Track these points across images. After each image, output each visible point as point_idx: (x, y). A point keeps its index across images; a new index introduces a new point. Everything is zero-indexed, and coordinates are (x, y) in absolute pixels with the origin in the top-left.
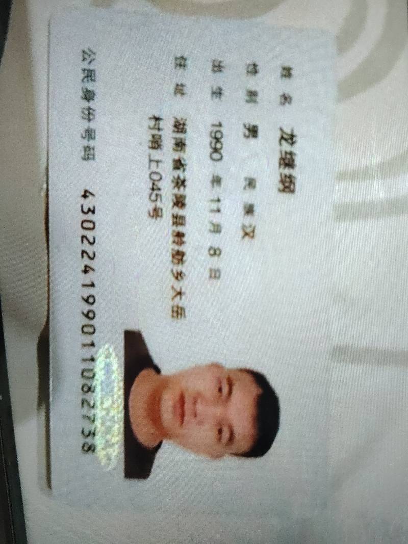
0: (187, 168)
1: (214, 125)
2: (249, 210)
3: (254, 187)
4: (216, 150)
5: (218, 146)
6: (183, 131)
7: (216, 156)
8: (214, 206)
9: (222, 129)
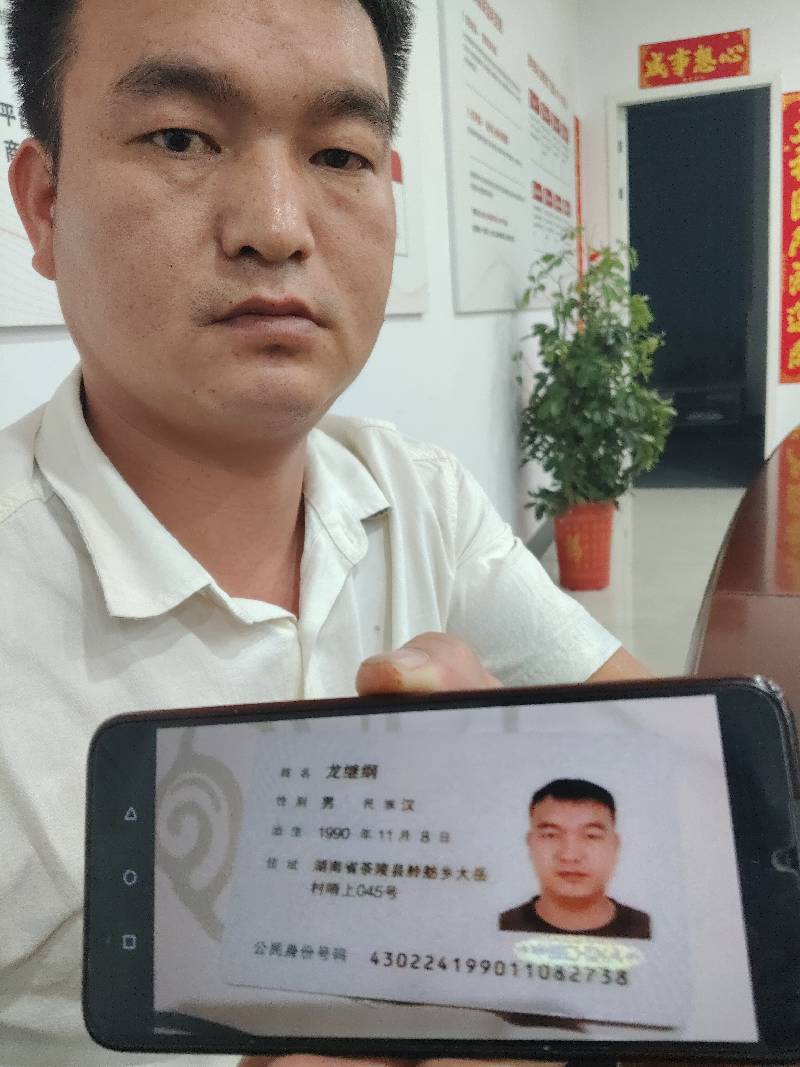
0: (354, 861)
1: (322, 836)
2: (390, 804)
3: (372, 800)
4: (341, 834)
5: (338, 832)
6: (324, 863)
7: (345, 833)
8: (386, 836)
9: (325, 828)
